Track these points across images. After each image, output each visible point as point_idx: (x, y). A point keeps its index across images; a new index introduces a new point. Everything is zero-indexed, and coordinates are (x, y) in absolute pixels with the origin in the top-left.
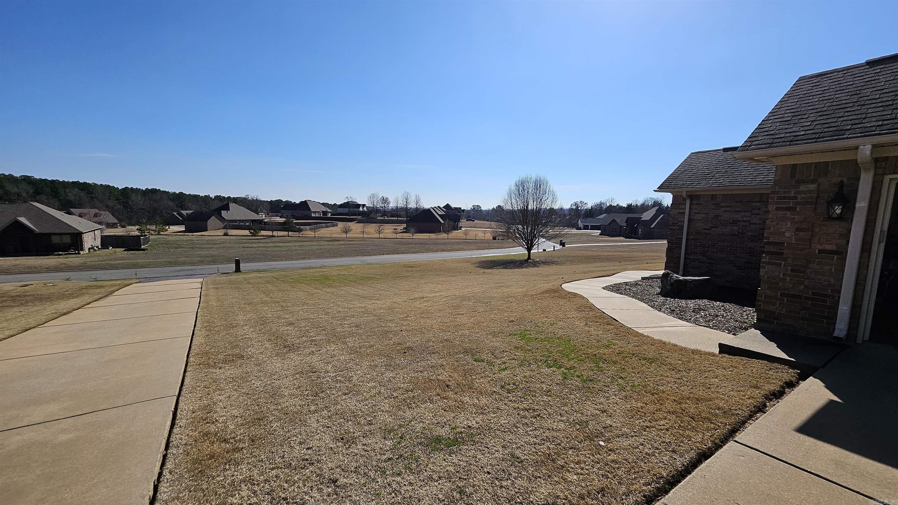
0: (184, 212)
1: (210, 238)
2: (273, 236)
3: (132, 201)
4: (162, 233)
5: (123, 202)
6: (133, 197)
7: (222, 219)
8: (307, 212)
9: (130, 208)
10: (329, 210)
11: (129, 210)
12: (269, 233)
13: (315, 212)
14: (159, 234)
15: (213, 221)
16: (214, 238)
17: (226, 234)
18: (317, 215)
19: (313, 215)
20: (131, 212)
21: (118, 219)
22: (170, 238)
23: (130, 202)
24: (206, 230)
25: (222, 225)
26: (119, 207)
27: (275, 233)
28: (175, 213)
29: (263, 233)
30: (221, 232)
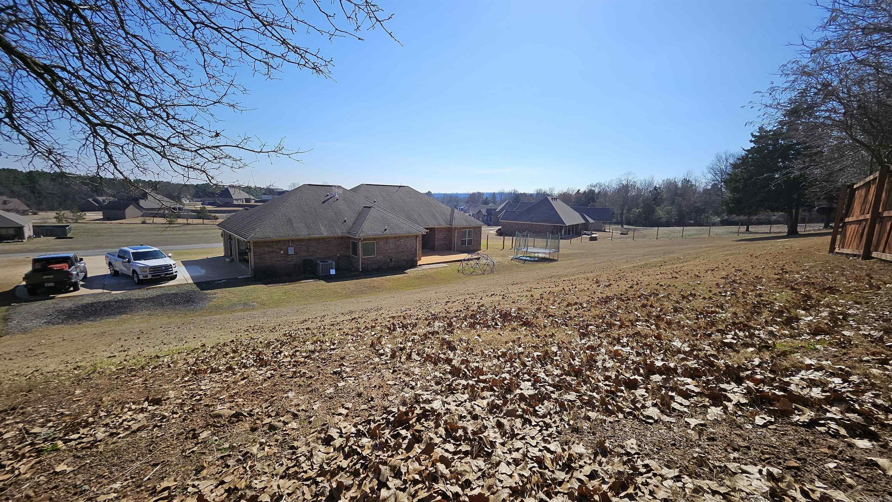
0: (100, 199)
1: (128, 226)
2: (188, 224)
3: (40, 186)
4: (79, 221)
5: (30, 187)
6: (41, 181)
7: (140, 208)
8: (228, 200)
9: (38, 193)
10: (252, 197)
11: (36, 195)
12: (184, 221)
13: (236, 200)
14: (76, 222)
15: (131, 210)
16: (132, 226)
17: (144, 223)
18: (240, 203)
19: (235, 202)
20: (39, 197)
21: (28, 206)
22: (89, 226)
23: (38, 187)
24: (124, 218)
25: (140, 213)
26: (26, 192)
27: (190, 221)
28: (90, 200)
29: (180, 221)
30: (140, 220)
